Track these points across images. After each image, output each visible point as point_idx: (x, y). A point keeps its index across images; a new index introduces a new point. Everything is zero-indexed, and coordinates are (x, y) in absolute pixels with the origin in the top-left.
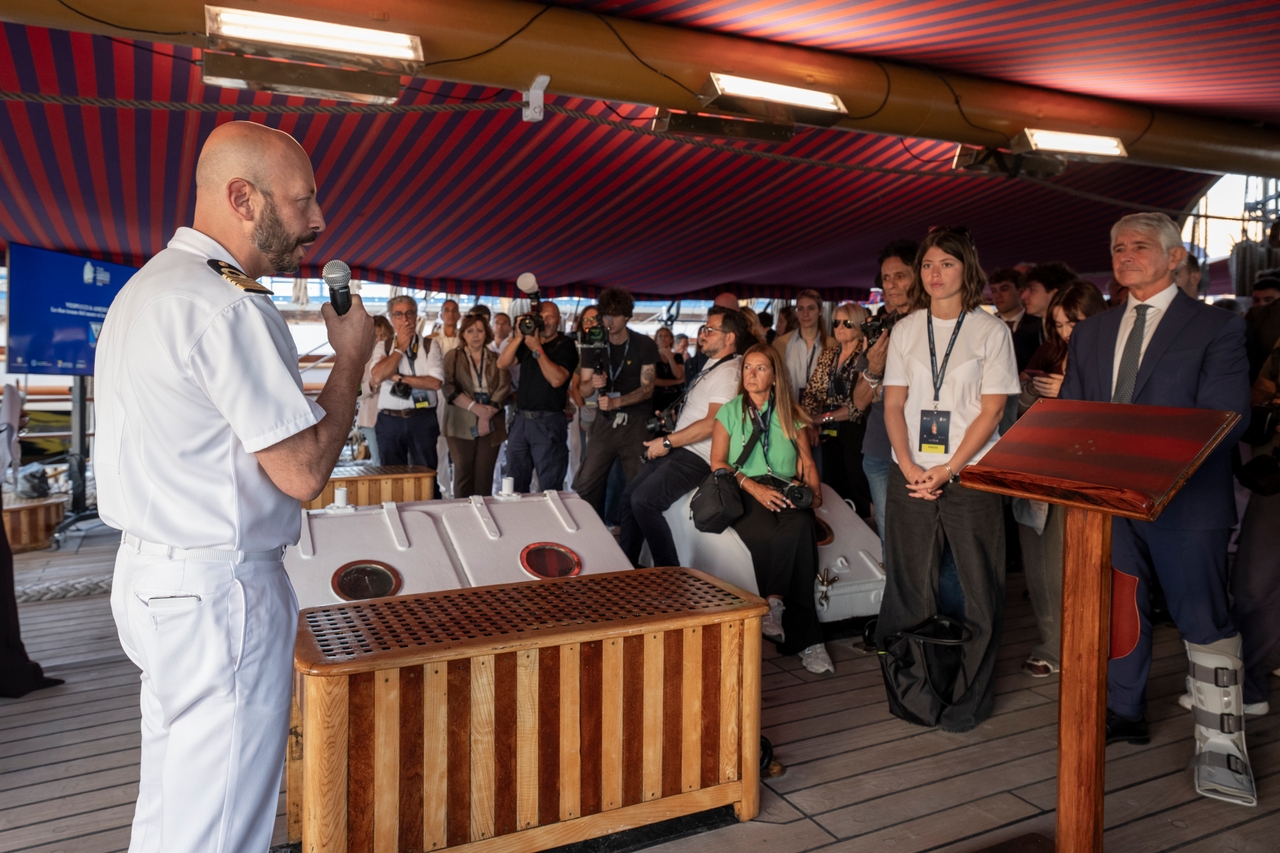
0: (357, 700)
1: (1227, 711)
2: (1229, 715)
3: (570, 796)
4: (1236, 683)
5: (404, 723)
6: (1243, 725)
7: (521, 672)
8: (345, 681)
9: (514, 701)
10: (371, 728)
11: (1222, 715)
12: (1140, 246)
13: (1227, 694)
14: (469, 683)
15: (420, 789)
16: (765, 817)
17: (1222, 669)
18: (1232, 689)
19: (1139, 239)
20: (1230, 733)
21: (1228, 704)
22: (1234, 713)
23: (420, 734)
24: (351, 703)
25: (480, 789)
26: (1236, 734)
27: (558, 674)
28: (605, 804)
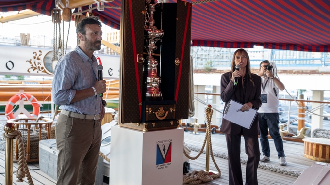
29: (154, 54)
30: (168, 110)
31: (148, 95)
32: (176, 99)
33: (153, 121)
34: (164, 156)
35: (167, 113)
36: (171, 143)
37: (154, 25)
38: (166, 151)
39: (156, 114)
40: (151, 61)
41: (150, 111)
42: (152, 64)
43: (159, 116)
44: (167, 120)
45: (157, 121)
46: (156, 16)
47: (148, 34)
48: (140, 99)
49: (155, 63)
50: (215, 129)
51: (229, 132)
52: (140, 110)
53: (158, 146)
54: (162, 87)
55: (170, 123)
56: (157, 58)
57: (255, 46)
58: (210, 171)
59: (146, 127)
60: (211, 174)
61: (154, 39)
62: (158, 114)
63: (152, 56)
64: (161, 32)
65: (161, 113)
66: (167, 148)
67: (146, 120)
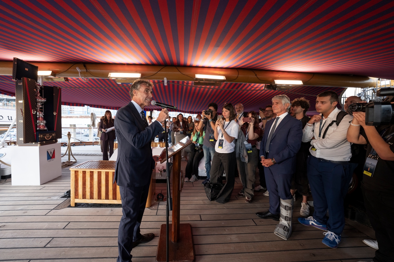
0: (76, 174)
1: (287, 216)
2: (287, 217)
3: (111, 196)
4: (290, 210)
5: (83, 179)
6: (291, 220)
7: (102, 175)
8: (74, 171)
9: (101, 179)
10: (78, 179)
11: (286, 217)
12: (277, 103)
13: (288, 212)
14: (93, 175)
15: (85, 190)
16: (150, 208)
17: (287, 206)
18: (289, 211)
19: (277, 101)
20: (287, 221)
21: (288, 214)
22: (289, 217)
23: (85, 181)
24: (75, 175)
25: (95, 192)
26: (288, 222)
27: (108, 176)
28: (117, 198)
29: (40, 109)
30: (52, 135)
31: (38, 129)
32: (55, 130)
33: (44, 141)
34: (51, 156)
35: (51, 136)
36: (54, 150)
37: (40, 96)
38: (52, 154)
39: (45, 137)
40: (39, 113)
41: (42, 136)
42: (40, 115)
43: (47, 138)
44: (52, 139)
45: (46, 140)
46: (41, 92)
47: (36, 100)
48: (35, 131)
49: (42, 114)
50: (65, 144)
51: (103, 140)
52: (35, 136)
53: (47, 151)
54: (46, 125)
55: (53, 140)
56: (42, 111)
57: (85, 106)
58: (71, 161)
59: (40, 144)
60: (71, 162)
61: (41, 103)
62: (46, 137)
63: (39, 110)
64: (45, 99)
65: (48, 137)
66: (52, 152)
67: (40, 140)
